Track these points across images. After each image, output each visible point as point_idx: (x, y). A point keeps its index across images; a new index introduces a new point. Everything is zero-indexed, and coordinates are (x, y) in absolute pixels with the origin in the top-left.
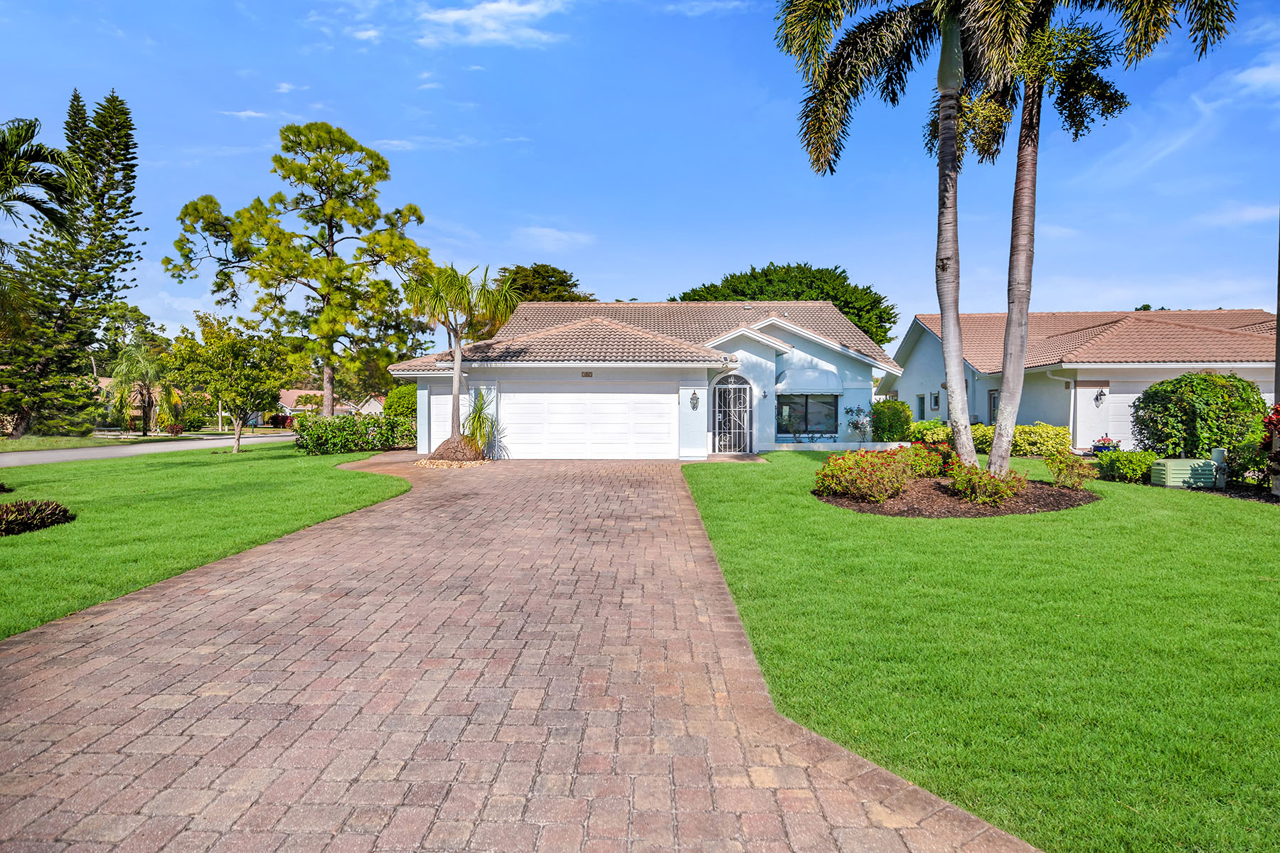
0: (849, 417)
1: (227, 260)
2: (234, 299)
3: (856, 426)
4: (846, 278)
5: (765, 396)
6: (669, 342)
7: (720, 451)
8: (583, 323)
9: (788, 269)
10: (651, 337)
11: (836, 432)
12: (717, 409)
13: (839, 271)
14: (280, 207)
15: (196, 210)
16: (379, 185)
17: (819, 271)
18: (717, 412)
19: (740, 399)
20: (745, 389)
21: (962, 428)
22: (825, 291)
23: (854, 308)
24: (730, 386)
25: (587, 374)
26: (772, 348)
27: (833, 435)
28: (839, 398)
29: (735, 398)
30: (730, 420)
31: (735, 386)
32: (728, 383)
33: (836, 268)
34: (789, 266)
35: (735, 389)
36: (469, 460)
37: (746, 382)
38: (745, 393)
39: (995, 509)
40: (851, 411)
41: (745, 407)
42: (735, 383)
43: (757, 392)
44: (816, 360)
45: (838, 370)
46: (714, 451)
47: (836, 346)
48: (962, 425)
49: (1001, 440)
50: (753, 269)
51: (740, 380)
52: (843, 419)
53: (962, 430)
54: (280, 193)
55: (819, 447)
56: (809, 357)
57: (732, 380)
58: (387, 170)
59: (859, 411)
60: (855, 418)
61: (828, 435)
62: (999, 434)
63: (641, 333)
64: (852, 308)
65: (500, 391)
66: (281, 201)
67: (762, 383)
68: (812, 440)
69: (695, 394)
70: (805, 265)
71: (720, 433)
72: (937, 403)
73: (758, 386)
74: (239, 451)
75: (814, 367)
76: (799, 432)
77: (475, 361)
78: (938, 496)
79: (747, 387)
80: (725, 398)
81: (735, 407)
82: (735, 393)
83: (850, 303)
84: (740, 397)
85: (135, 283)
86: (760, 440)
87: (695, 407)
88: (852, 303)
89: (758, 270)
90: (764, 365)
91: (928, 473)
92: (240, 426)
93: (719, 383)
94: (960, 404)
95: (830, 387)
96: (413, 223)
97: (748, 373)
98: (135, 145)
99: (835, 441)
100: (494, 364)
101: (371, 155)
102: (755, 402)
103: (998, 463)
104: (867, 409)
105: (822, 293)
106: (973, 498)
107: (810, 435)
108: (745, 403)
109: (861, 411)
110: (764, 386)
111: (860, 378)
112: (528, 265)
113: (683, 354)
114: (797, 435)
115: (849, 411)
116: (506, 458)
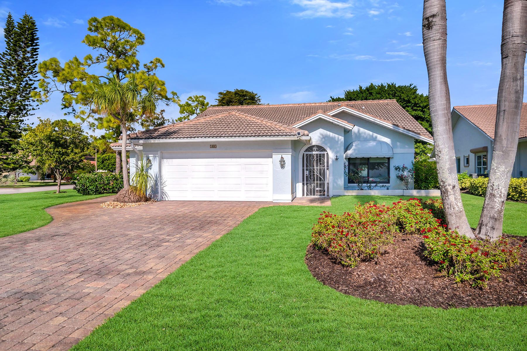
0: (397, 172)
1: (66, 92)
2: (74, 112)
3: (401, 178)
4: (416, 90)
5: (337, 159)
6: (269, 124)
7: (307, 195)
8: (223, 115)
9: (382, 87)
10: (260, 121)
11: (389, 182)
12: (305, 168)
13: (412, 87)
14: (89, 62)
15: (46, 65)
16: (139, 47)
17: (399, 87)
18: (305, 170)
19: (320, 161)
20: (324, 155)
21: (449, 188)
22: (402, 97)
23: (420, 106)
24: (314, 153)
25: (213, 146)
26: (341, 127)
27: (387, 185)
28: (391, 160)
29: (317, 160)
30: (314, 175)
31: (317, 153)
32: (312, 151)
33: (411, 85)
34: (382, 85)
35: (317, 155)
36: (132, 202)
37: (324, 150)
38: (324, 157)
39: (477, 291)
40: (399, 168)
41: (324, 167)
42: (317, 150)
43: (331, 155)
44: (375, 135)
45: (392, 141)
46: (303, 195)
47: (389, 125)
48: (449, 185)
49: (494, 201)
50: (361, 88)
51: (320, 148)
52: (393, 174)
53: (449, 190)
54: (90, 55)
55: (375, 193)
56: (371, 133)
57: (315, 149)
58: (144, 39)
59: (404, 168)
60: (401, 173)
61: (381, 185)
62: (491, 194)
63: (254, 120)
64: (418, 107)
65: (162, 158)
66: (90, 59)
67: (335, 150)
68: (370, 188)
69: (282, 158)
70: (392, 84)
71: (307, 184)
72: (468, 162)
73: (333, 152)
74: (60, 192)
75: (375, 139)
76: (361, 183)
77: (142, 139)
78: (415, 263)
79: (325, 153)
80: (310, 161)
81: (317, 166)
82: (317, 157)
83: (417, 104)
84: (320, 159)
85: (38, 107)
86: (334, 188)
87: (283, 166)
88: (419, 104)
89: (364, 88)
90: (337, 139)
91: (419, 230)
92: (60, 179)
93: (306, 150)
94: (448, 163)
95: (384, 153)
96: (159, 68)
97: (326, 144)
98: (38, 39)
99: (388, 189)
100: (157, 141)
101: (136, 32)
102: (330, 162)
103: (490, 225)
104: (410, 166)
105: (400, 99)
106: (451, 272)
107: (369, 185)
108: (324, 163)
109: (406, 168)
110: (336, 153)
111: (407, 146)
112: (233, 90)
113: (274, 131)
114: (360, 185)
115: (397, 168)
116: (167, 200)
